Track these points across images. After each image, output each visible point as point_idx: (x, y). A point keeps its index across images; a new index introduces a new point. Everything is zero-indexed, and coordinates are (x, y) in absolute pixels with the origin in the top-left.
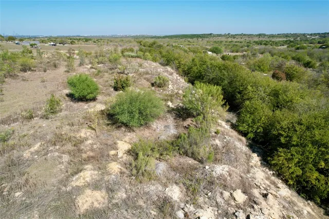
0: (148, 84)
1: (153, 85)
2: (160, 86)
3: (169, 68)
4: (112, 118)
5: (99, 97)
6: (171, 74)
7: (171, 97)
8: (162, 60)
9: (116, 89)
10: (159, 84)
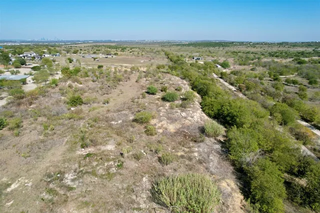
0: (173, 89)
1: (176, 90)
2: (179, 91)
3: (185, 82)
4: (164, 99)
5: (157, 94)
6: (185, 85)
7: (182, 95)
8: (182, 76)
9: (162, 91)
10: (178, 90)
